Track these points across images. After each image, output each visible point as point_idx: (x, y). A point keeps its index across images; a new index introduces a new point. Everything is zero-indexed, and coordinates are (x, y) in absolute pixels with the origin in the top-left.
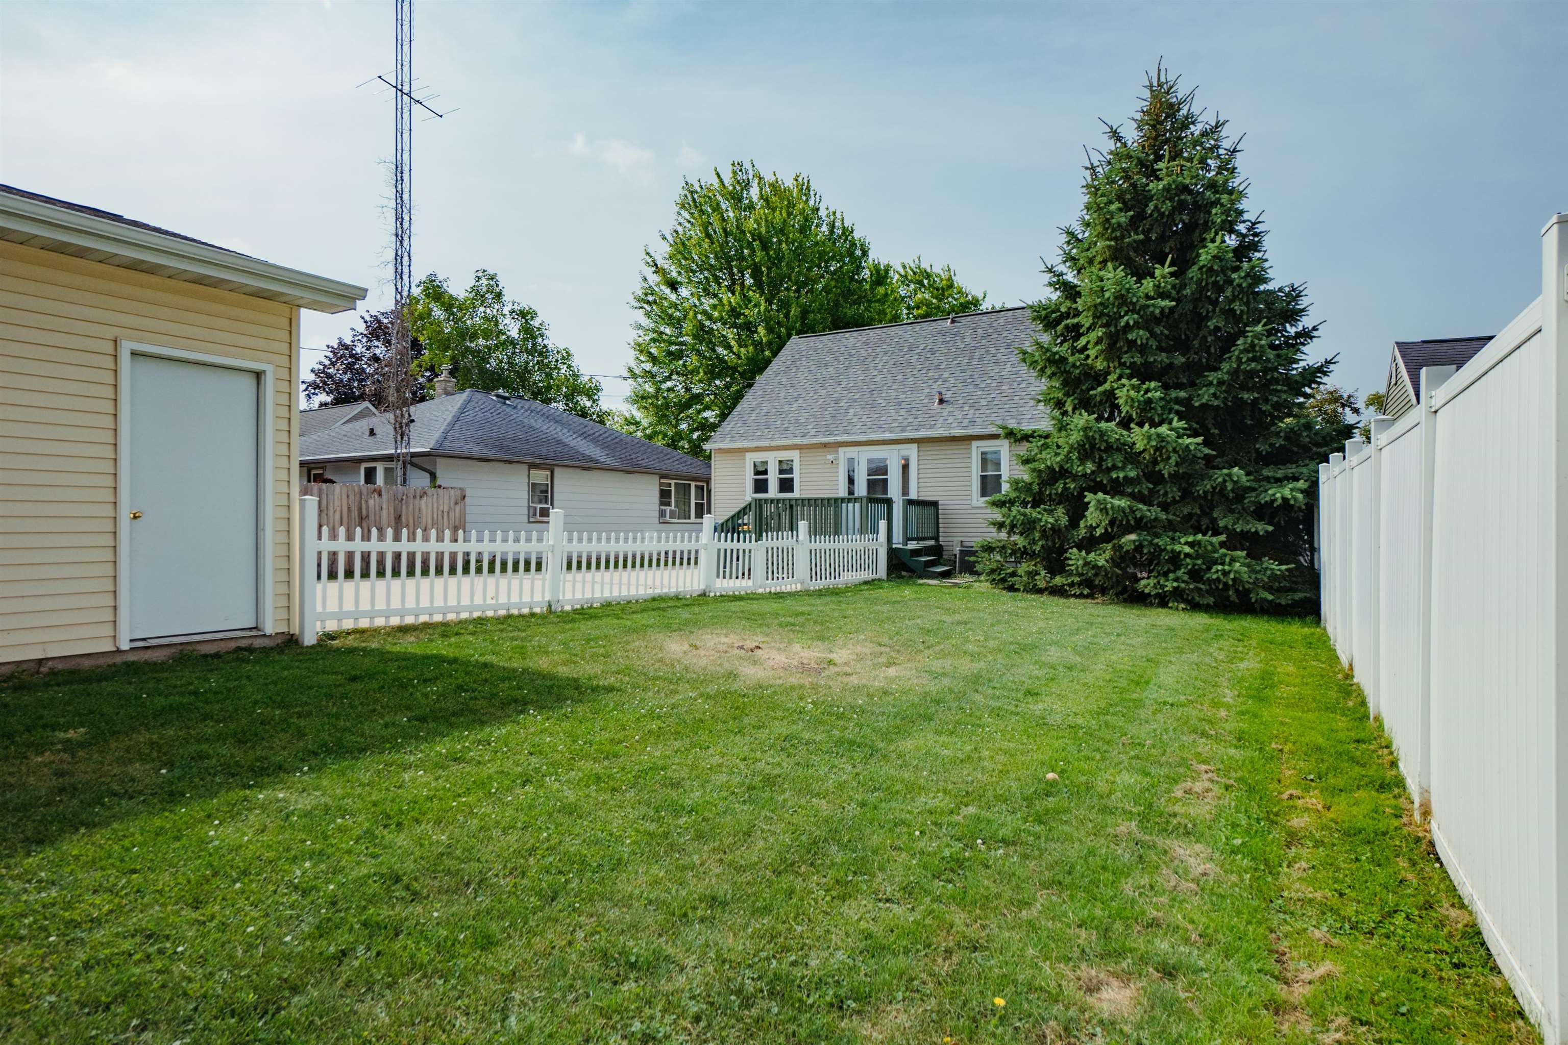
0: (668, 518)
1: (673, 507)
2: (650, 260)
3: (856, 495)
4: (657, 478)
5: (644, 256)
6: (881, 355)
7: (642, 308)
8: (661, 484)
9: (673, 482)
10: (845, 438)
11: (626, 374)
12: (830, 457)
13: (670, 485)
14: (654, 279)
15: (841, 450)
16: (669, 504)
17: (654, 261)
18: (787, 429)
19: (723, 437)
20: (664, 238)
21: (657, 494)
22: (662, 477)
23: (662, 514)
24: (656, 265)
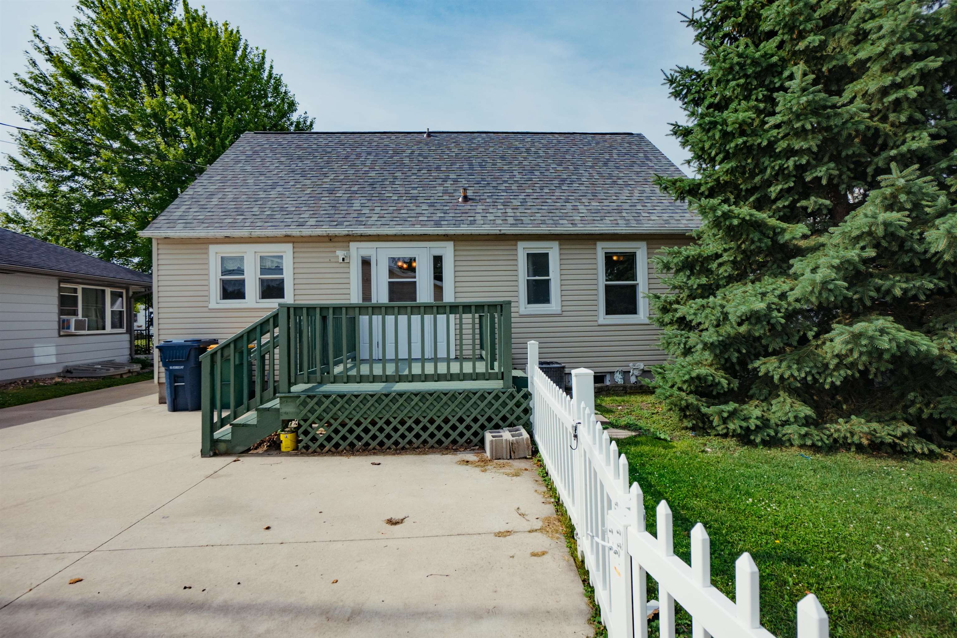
0: (72, 330)
1: (80, 317)
2: (41, 45)
3: (374, 301)
4: (55, 281)
5: (33, 38)
6: (364, 155)
7: (31, 93)
8: (60, 289)
9: (80, 288)
10: (361, 230)
11: (6, 163)
12: (340, 254)
13: (75, 290)
14: (48, 68)
15: (353, 246)
16: (75, 313)
17: (47, 48)
18: (271, 216)
19: (172, 223)
20: (62, 32)
21: (55, 301)
22: (63, 279)
23: (63, 325)
24: (50, 53)
